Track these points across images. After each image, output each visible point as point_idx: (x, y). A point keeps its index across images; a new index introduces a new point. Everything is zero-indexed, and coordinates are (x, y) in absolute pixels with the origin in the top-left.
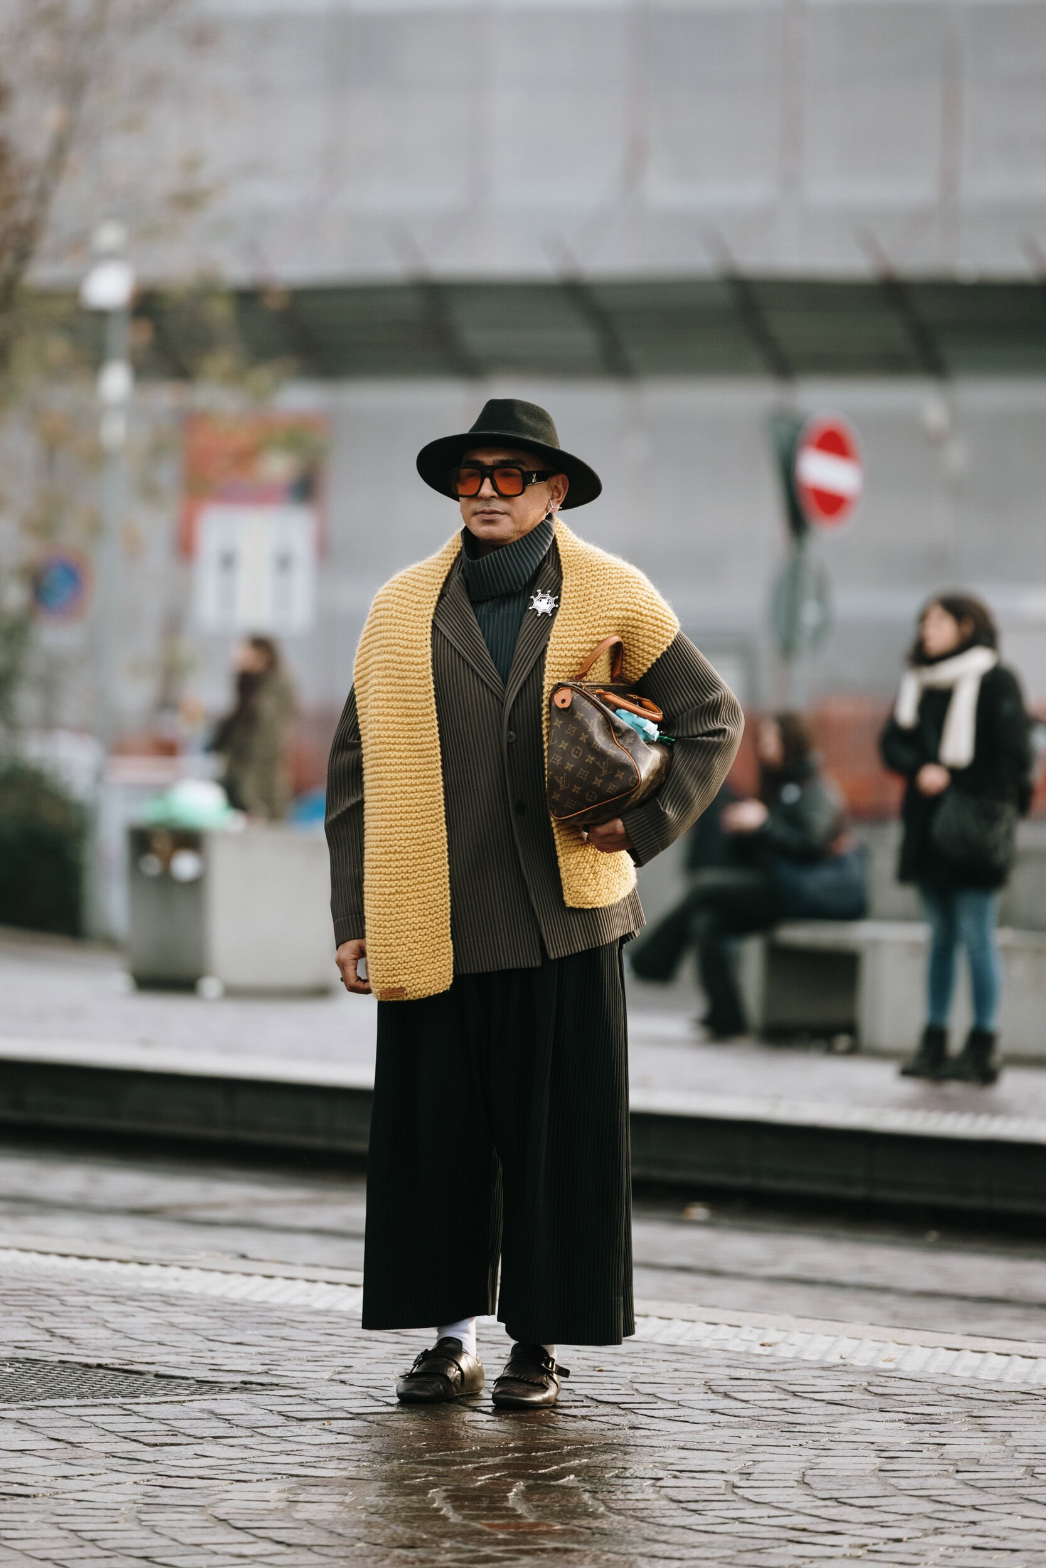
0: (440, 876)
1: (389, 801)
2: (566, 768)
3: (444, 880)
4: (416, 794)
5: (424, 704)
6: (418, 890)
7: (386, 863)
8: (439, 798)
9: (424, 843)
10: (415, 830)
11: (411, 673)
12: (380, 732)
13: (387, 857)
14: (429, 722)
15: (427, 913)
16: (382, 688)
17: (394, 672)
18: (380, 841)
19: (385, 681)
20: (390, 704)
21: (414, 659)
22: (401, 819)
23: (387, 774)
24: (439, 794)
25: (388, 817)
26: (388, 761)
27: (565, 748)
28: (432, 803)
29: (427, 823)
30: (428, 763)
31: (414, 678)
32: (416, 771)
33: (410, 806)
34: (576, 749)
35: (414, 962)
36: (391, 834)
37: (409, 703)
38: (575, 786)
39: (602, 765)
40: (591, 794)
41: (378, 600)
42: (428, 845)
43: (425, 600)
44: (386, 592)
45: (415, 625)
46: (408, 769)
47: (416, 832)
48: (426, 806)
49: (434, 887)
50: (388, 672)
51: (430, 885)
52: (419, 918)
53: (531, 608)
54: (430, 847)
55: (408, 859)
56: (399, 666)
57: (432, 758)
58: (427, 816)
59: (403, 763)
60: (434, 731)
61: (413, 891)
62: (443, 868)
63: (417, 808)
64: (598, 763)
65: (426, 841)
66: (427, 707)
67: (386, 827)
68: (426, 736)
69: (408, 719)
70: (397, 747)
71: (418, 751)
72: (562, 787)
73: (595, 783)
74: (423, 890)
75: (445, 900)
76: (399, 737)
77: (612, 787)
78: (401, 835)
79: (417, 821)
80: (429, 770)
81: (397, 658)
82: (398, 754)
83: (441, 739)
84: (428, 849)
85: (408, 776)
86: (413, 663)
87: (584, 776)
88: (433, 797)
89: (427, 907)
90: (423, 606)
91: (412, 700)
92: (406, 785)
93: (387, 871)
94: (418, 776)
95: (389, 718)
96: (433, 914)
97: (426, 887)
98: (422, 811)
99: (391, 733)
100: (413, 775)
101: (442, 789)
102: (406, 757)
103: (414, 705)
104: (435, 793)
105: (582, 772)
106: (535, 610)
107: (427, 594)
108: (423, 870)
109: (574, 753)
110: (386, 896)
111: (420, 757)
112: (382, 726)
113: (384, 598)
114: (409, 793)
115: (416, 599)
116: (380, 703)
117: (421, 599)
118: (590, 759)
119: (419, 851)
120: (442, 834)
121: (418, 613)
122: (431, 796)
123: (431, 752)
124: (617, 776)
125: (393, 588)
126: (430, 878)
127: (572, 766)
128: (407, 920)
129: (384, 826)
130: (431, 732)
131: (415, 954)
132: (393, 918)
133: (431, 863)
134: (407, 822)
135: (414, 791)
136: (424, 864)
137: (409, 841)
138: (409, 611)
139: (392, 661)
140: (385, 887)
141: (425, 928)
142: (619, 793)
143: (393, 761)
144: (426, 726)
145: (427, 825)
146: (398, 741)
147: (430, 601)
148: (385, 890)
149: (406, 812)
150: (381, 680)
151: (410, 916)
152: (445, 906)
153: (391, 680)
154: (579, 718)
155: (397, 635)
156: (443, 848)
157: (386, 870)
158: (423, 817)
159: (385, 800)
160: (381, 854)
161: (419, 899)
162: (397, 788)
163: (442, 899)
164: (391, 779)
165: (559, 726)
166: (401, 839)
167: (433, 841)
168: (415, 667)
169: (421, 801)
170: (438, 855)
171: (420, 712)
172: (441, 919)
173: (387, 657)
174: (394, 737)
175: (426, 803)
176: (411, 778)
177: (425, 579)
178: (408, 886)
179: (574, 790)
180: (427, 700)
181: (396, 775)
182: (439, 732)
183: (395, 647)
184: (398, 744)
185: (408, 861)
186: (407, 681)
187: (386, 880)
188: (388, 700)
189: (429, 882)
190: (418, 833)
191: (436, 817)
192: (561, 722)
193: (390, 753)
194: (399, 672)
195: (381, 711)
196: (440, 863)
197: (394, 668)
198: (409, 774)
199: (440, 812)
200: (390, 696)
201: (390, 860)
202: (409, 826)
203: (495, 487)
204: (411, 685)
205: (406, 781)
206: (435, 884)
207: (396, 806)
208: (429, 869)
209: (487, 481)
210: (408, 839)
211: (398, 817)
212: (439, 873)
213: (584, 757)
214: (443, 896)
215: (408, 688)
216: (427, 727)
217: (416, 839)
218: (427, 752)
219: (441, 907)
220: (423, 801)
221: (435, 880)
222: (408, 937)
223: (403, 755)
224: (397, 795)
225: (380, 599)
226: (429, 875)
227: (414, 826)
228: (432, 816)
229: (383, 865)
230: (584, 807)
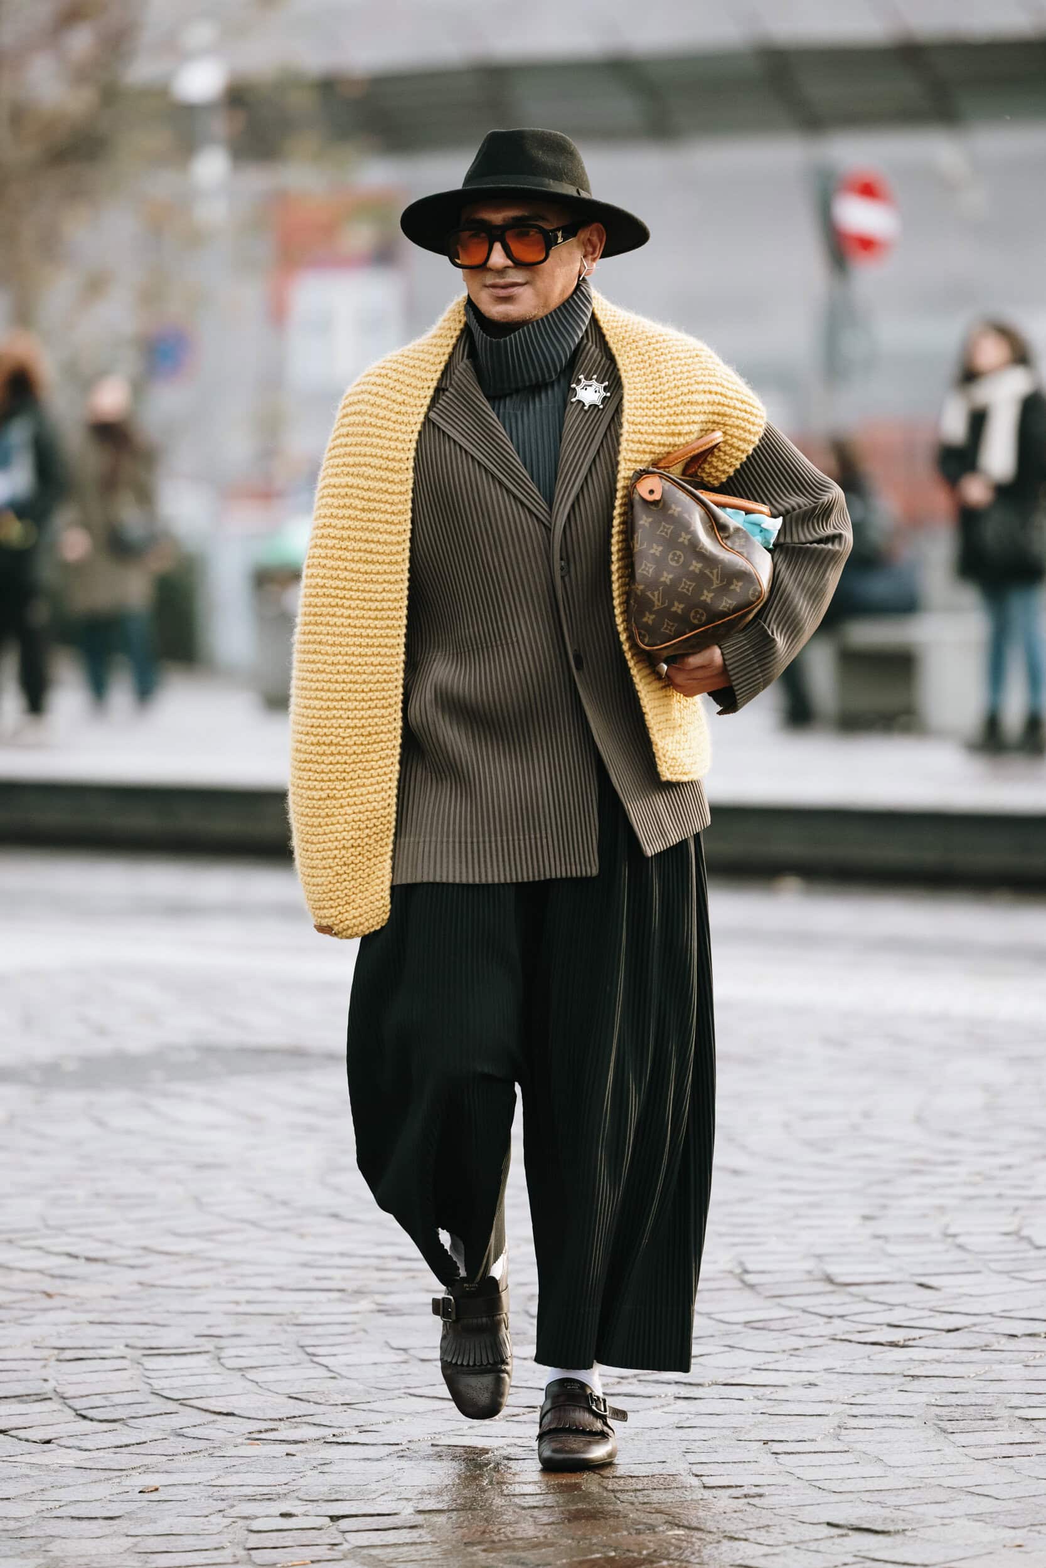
0: (386, 778)
1: (327, 673)
2: (662, 579)
3: (390, 784)
4: (365, 667)
5: (394, 549)
6: (355, 796)
7: (318, 757)
8: (396, 675)
9: (370, 734)
10: (359, 716)
11: (382, 505)
12: (326, 581)
13: (321, 749)
14: (397, 573)
15: (363, 826)
16: (334, 522)
17: (357, 502)
18: (312, 726)
19: (341, 513)
20: (344, 544)
21: (388, 486)
22: (342, 699)
23: (329, 637)
24: (397, 671)
25: (325, 695)
26: (333, 620)
27: (658, 554)
28: (385, 681)
29: (376, 707)
30: (388, 627)
31: (385, 512)
32: (368, 636)
33: (355, 682)
34: (675, 554)
35: (342, 891)
36: (327, 718)
37: (372, 545)
38: (676, 604)
39: (711, 573)
40: (697, 612)
41: (347, 402)
42: (375, 737)
43: (412, 401)
44: (358, 389)
45: (395, 436)
46: (358, 633)
47: (360, 719)
48: (377, 685)
49: (375, 792)
50: (347, 501)
51: (371, 789)
52: (353, 833)
53: (574, 400)
54: (378, 740)
55: (346, 754)
56: (366, 495)
57: (394, 622)
58: (377, 699)
59: (352, 624)
60: (402, 586)
61: (349, 796)
62: (391, 768)
63: (364, 686)
64: (707, 572)
65: (373, 732)
66: (398, 553)
67: (321, 709)
68: (390, 591)
69: (366, 567)
70: (347, 603)
71: (376, 609)
72: (658, 605)
73: (703, 598)
74: (362, 795)
75: (388, 810)
76: (351, 589)
77: (726, 603)
78: (340, 721)
79: (363, 703)
80: (387, 636)
81: (365, 483)
82: (347, 612)
83: (409, 598)
84: (375, 742)
85: (358, 643)
86: (386, 491)
87: (688, 590)
88: (388, 674)
89: (364, 818)
90: (410, 410)
91: (378, 542)
92: (353, 654)
93: (319, 768)
94: (370, 643)
95: (340, 563)
96: (371, 828)
97: (366, 792)
98: (371, 690)
99: (341, 584)
100: (364, 641)
101: (402, 665)
102: (357, 617)
103: (380, 548)
104: (391, 669)
105: (685, 583)
106: (579, 401)
107: (416, 393)
108: (364, 770)
109: (672, 560)
110: (314, 802)
111: (376, 619)
112: (329, 573)
113: (355, 399)
114: (356, 666)
115: (400, 398)
116: (330, 543)
117: (408, 400)
118: (696, 566)
119: (362, 744)
120: (395, 725)
121: (400, 418)
122: (385, 673)
123: (394, 613)
124: (732, 587)
125: (368, 383)
126: (373, 780)
127: (671, 576)
128: (336, 835)
129: (318, 707)
130: (397, 587)
131: (345, 880)
132: (320, 830)
133: (377, 761)
134: (350, 704)
135: (363, 663)
136: (367, 761)
137: (350, 730)
138: (389, 415)
139: (358, 487)
140: (314, 789)
141: (359, 846)
142: (734, 611)
143: (339, 621)
144: (392, 578)
145: (376, 710)
146: (348, 594)
147: (419, 404)
148: (314, 793)
149: (350, 691)
150: (335, 511)
151: (340, 829)
152: (388, 818)
153: (350, 512)
154: (676, 514)
155: (368, 450)
156: (394, 742)
157: (317, 766)
158: (371, 700)
159: (324, 671)
160: (312, 744)
161: (355, 807)
162: (340, 657)
163: (385, 808)
164: (332, 645)
165: (647, 525)
166: (340, 727)
167: (382, 732)
168: (388, 497)
169: (371, 677)
170: (387, 751)
171: (387, 559)
172: (381, 835)
173: (350, 480)
174: (344, 589)
175: (378, 681)
176: (360, 646)
177: (412, 372)
178: (344, 789)
179: (673, 609)
180: (398, 543)
181: (341, 640)
182: (409, 589)
183: (364, 468)
184: (348, 599)
185: (347, 757)
186: (375, 515)
187: (316, 780)
188: (342, 539)
189: (372, 785)
190: (363, 721)
191: (389, 700)
192: (650, 520)
193: (336, 609)
194: (364, 503)
195: (329, 552)
196: (388, 762)
197: (357, 497)
198: (358, 641)
199: (396, 695)
200: (345, 534)
201: (324, 754)
202: (353, 710)
203: (509, 254)
204: (380, 521)
205: (353, 649)
206: (378, 788)
207: (337, 682)
208: (372, 768)
209: (498, 246)
210: (349, 728)
211: (338, 696)
212: (385, 774)
213: (685, 565)
214: (386, 805)
215: (374, 525)
216: (393, 580)
217: (359, 728)
218: (389, 612)
219: (382, 819)
220: (374, 678)
221: (378, 783)
222: (335, 857)
223: (353, 614)
224: (338, 667)
225: (351, 399)
226: (372, 777)
227: (359, 710)
228: (384, 698)
229: (314, 760)
230: (687, 631)
